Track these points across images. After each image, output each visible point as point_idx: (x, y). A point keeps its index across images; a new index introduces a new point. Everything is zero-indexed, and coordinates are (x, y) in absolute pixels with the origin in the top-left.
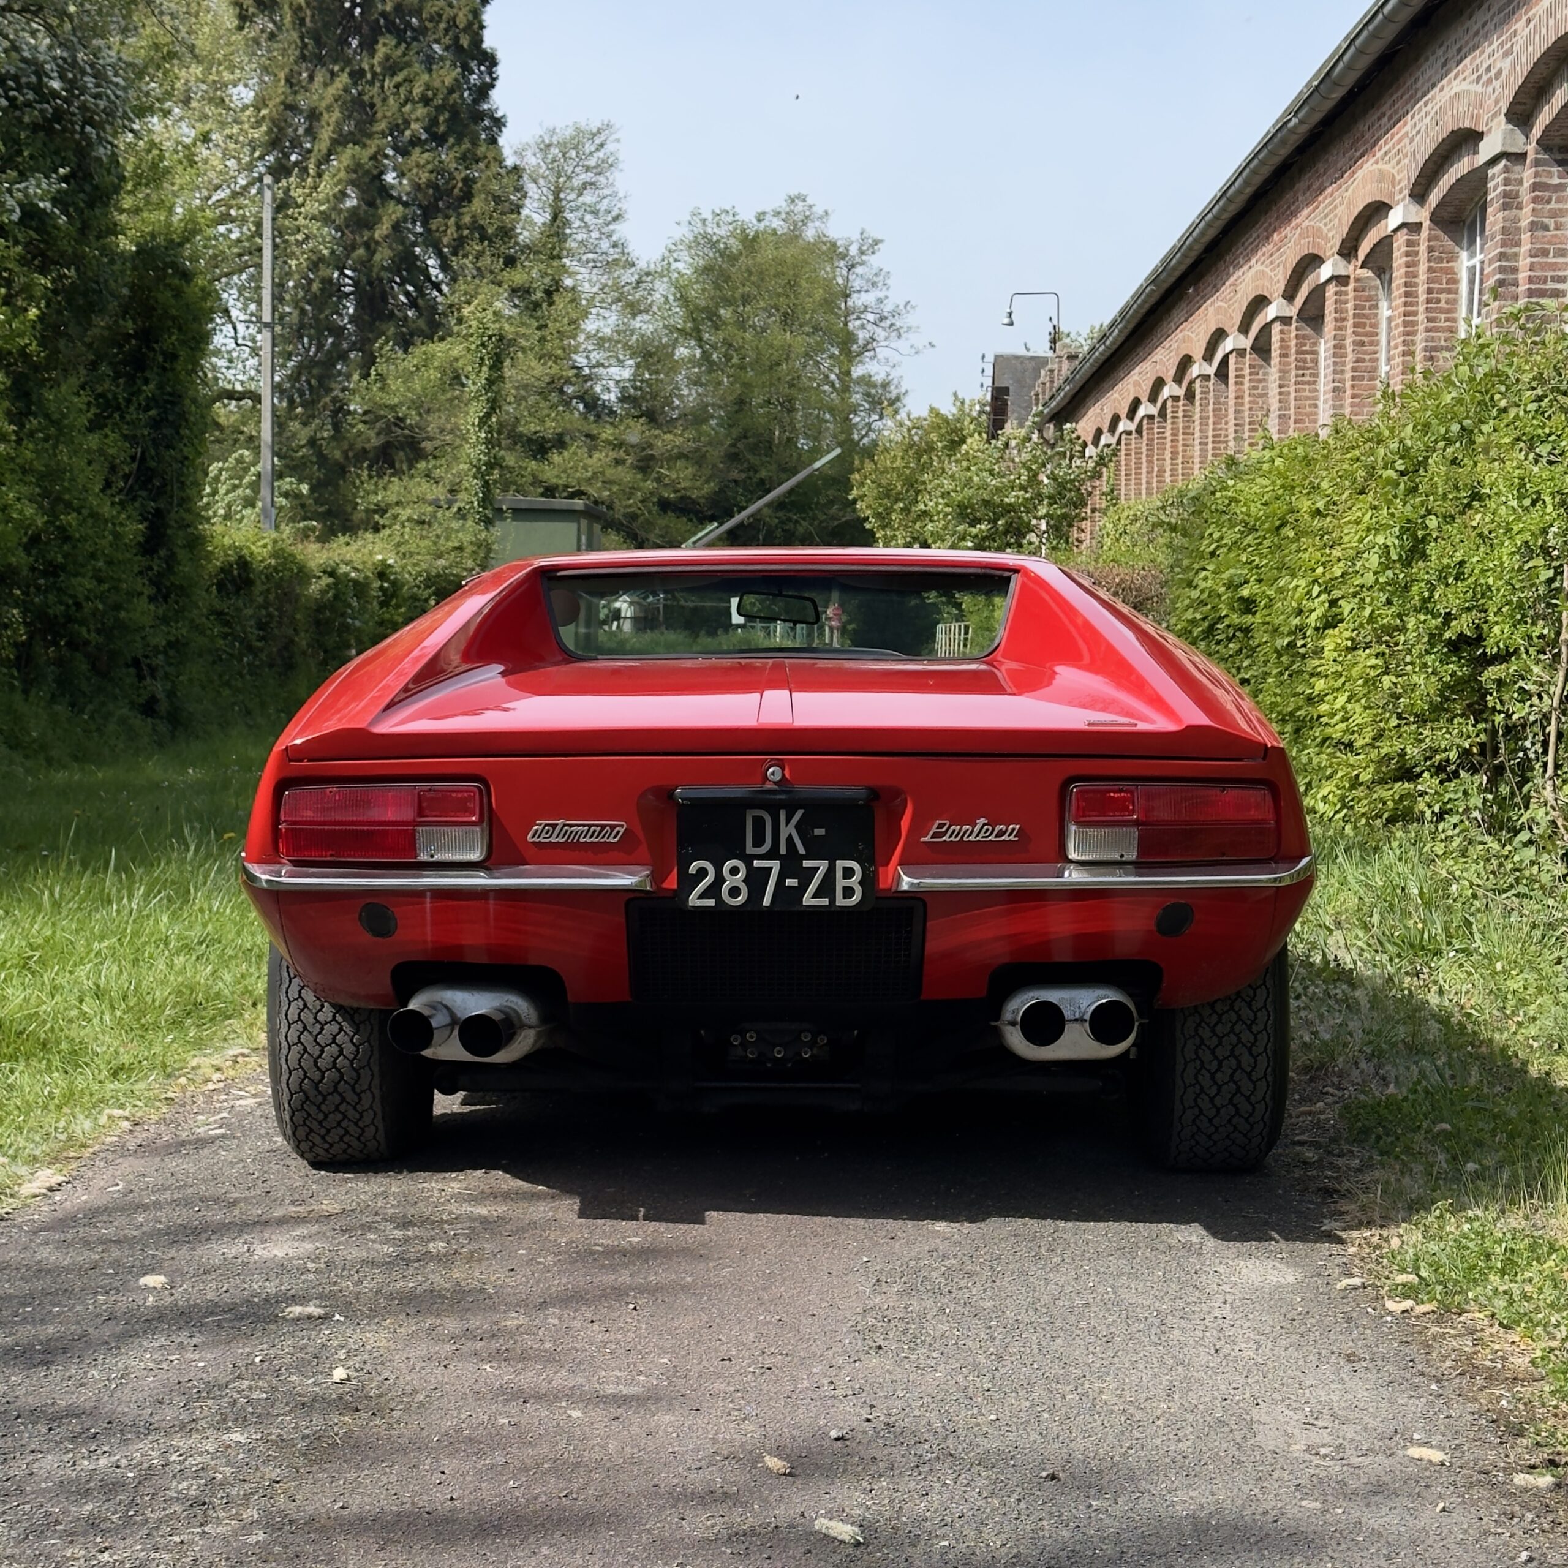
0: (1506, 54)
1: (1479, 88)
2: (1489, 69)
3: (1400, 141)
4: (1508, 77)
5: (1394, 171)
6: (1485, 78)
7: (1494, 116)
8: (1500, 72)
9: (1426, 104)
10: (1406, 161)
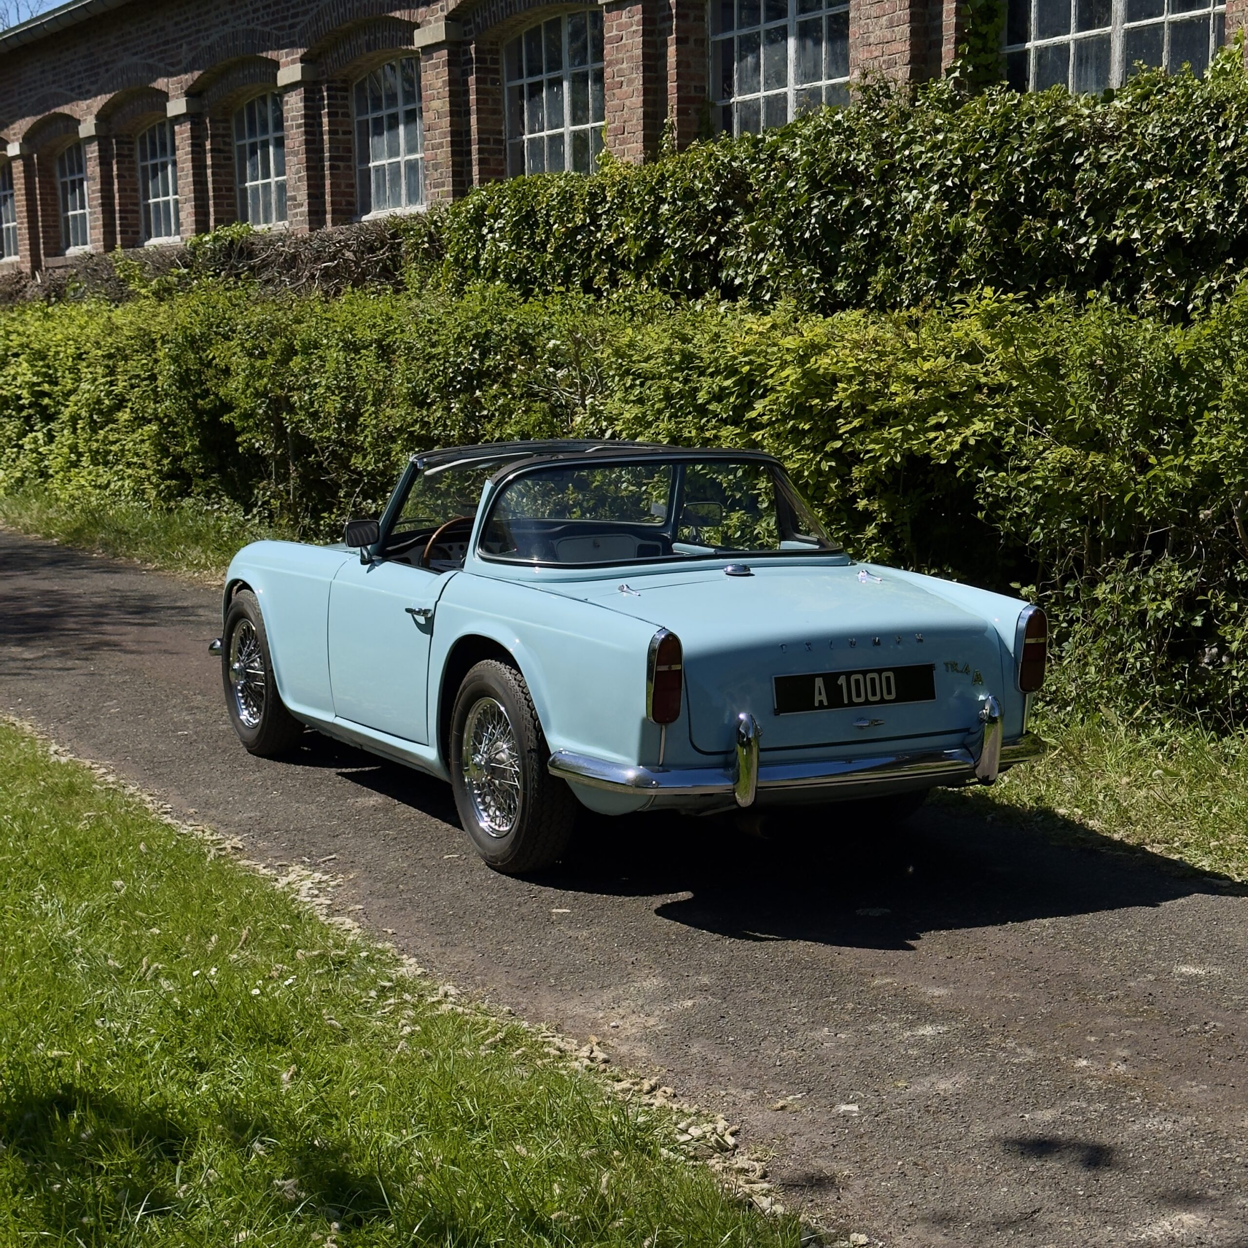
0: (92, 83)
2: (80, 87)
6: (77, 91)
7: (86, 114)
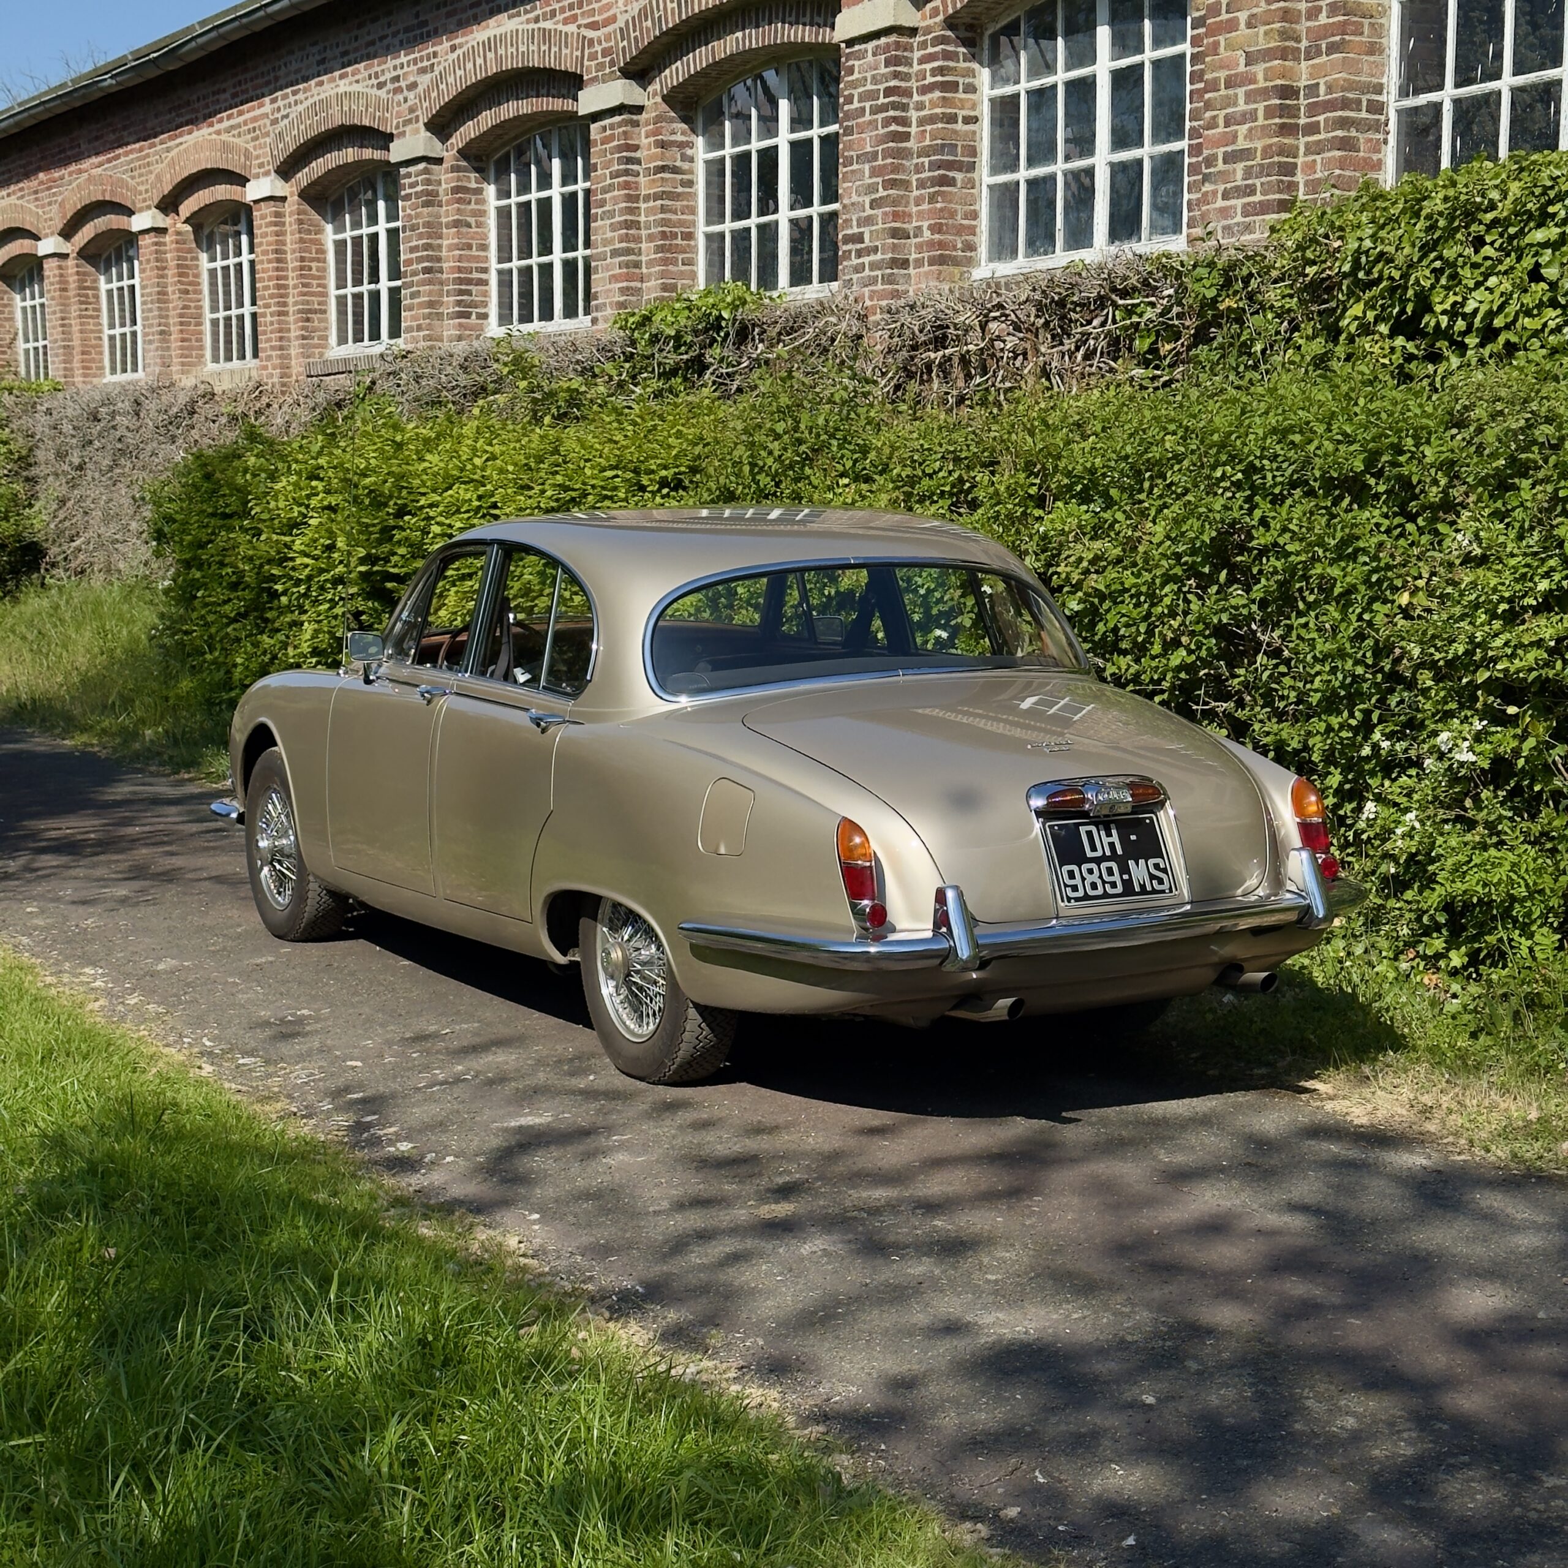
0: (423, 71)
1: (382, 93)
2: (396, 79)
3: (255, 119)
4: (428, 92)
5: (250, 146)
6: (390, 86)
7: (408, 122)
8: (413, 86)
9: (295, 93)
10: (268, 140)
